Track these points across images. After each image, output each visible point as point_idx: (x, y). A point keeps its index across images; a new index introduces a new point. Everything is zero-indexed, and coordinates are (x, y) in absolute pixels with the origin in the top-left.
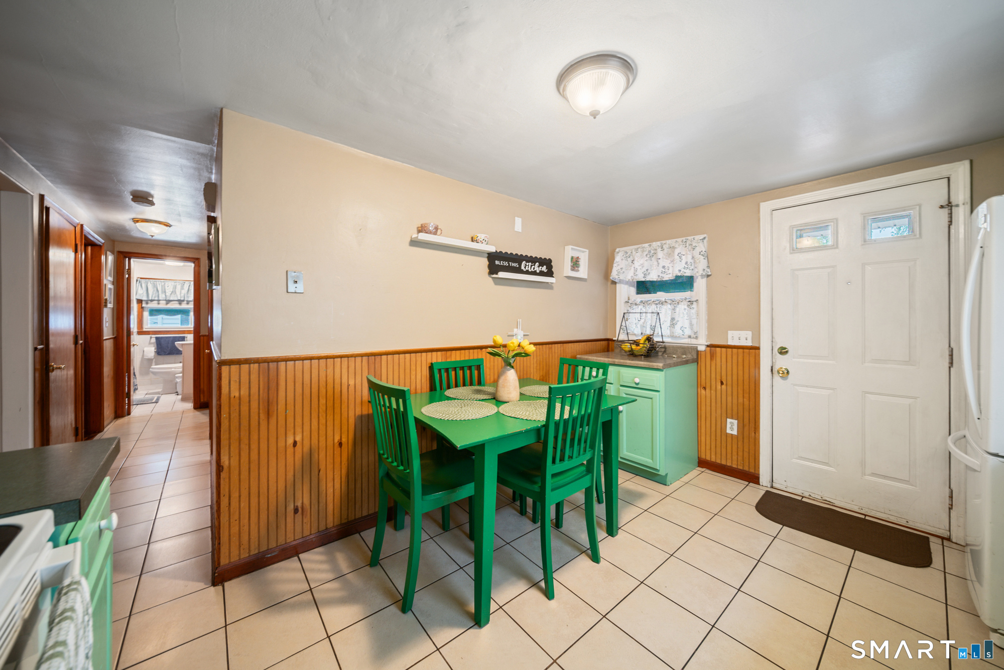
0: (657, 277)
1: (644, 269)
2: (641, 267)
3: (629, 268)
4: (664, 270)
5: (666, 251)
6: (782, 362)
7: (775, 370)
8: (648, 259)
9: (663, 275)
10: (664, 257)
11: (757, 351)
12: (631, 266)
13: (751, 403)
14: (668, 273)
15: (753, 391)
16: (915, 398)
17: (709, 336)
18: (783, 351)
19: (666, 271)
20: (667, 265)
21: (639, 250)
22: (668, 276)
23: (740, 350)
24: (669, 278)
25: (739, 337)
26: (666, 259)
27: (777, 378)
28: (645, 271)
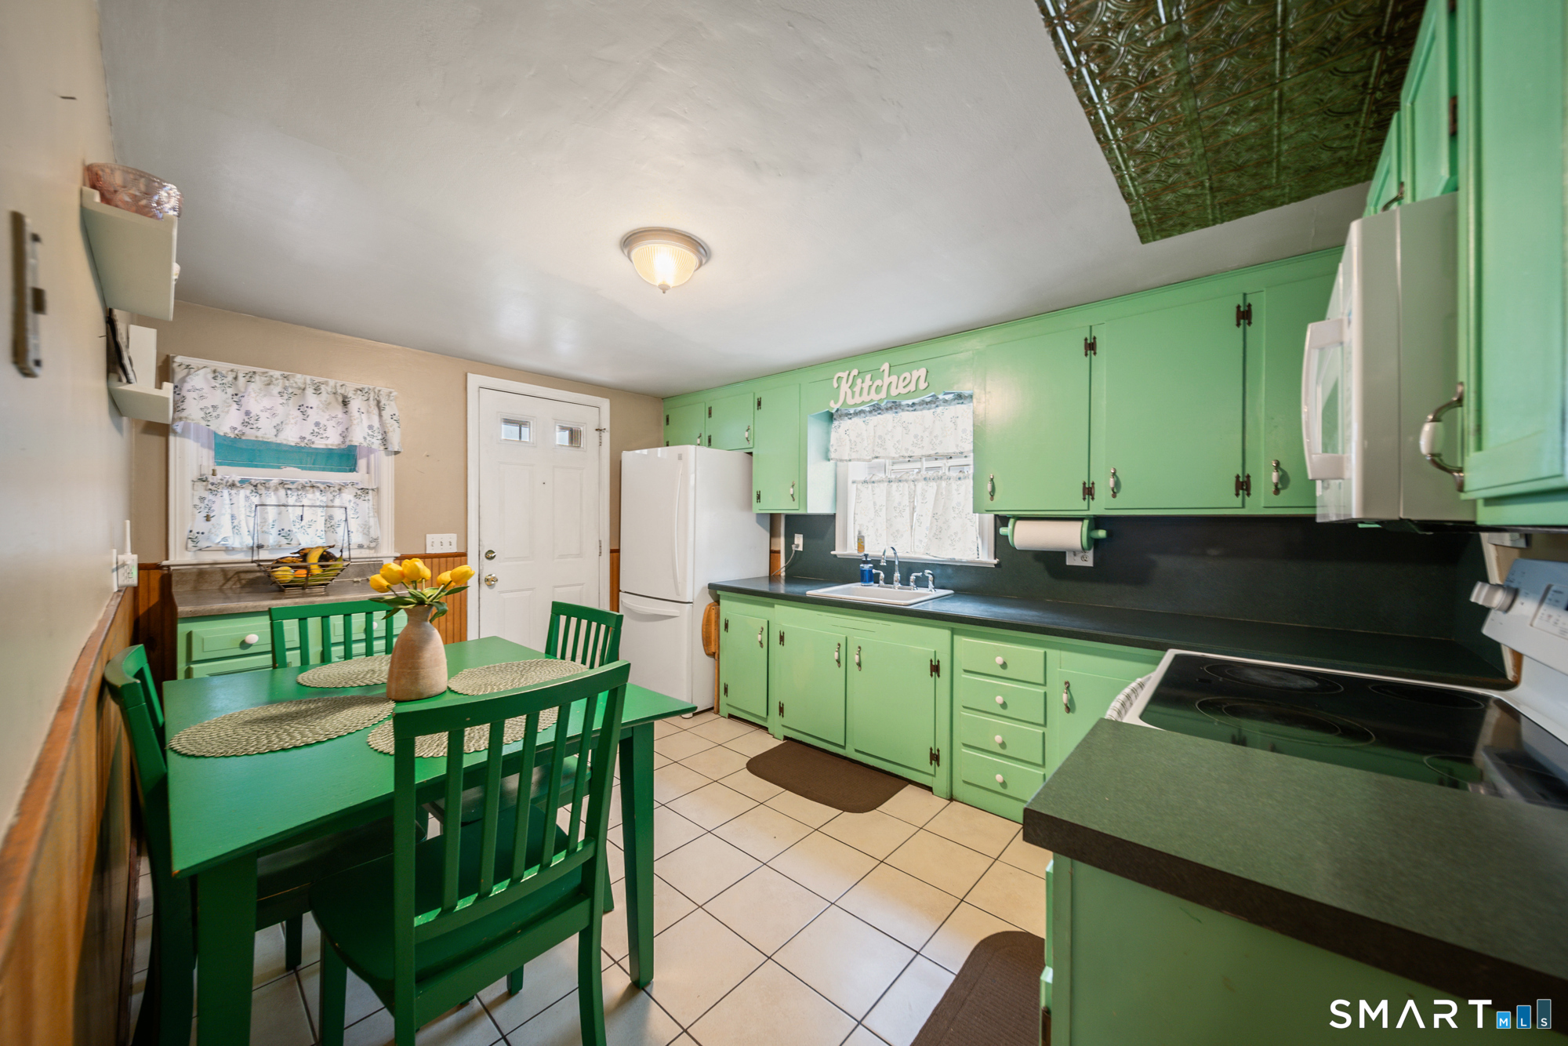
0: (299, 440)
1: (276, 421)
2: (267, 414)
3: (226, 409)
4: (316, 430)
5: (324, 396)
6: (490, 568)
7: (483, 579)
8: (284, 401)
9: (314, 439)
10: (321, 406)
11: (463, 558)
12: (230, 406)
13: (456, 625)
14: (324, 436)
15: (458, 609)
16: (582, 584)
17: (397, 544)
18: (490, 555)
19: (322, 431)
20: (323, 422)
21: (257, 378)
22: (324, 441)
23: (443, 560)
24: (326, 445)
25: (441, 543)
26: (323, 411)
27: (484, 587)
28: (278, 425)
